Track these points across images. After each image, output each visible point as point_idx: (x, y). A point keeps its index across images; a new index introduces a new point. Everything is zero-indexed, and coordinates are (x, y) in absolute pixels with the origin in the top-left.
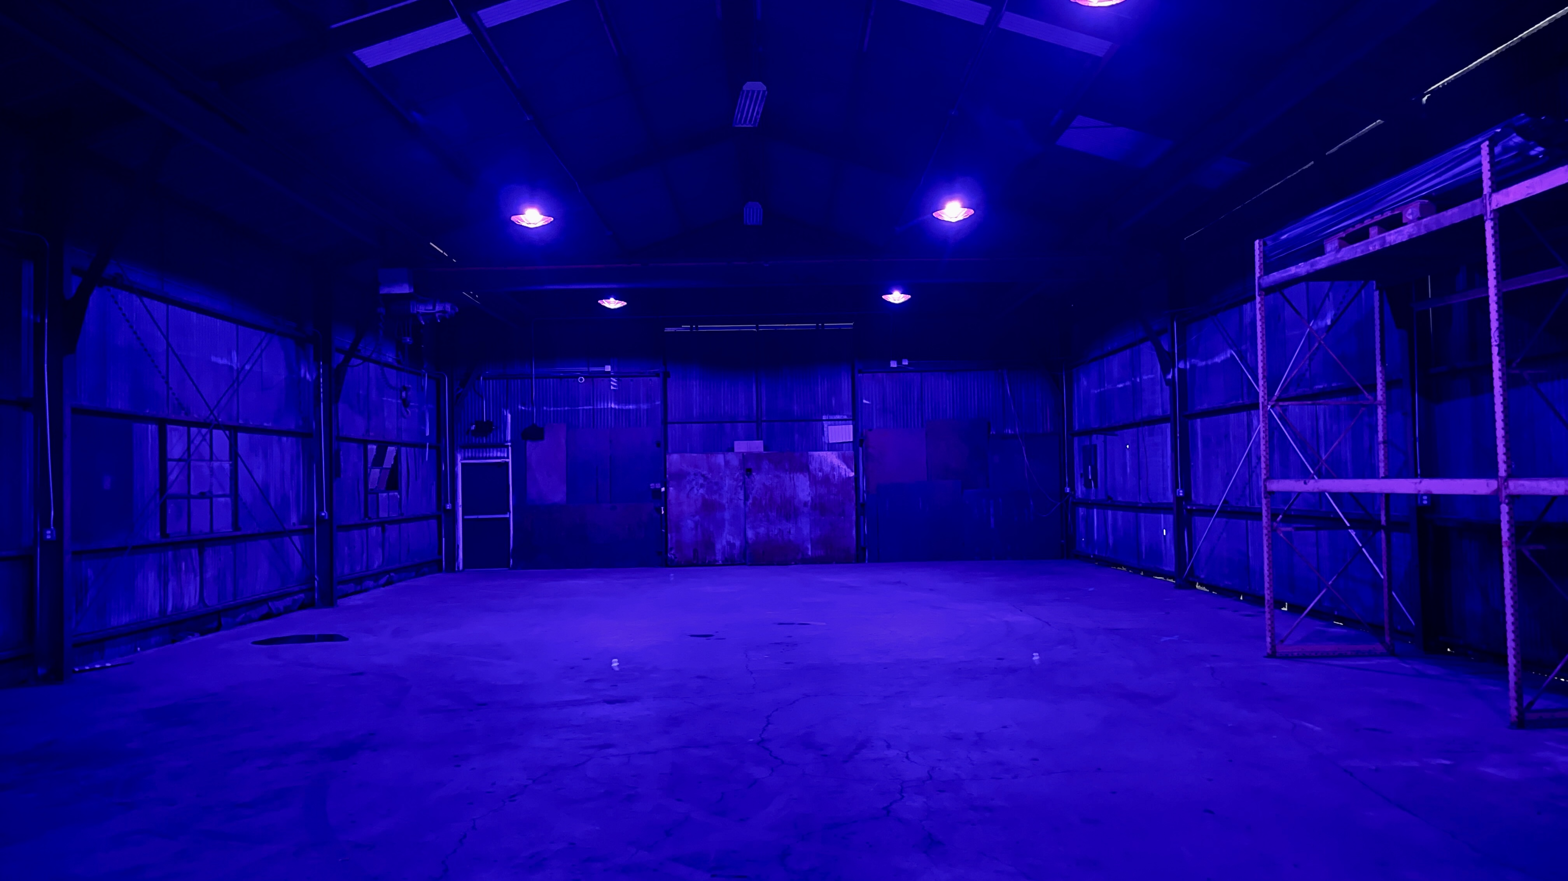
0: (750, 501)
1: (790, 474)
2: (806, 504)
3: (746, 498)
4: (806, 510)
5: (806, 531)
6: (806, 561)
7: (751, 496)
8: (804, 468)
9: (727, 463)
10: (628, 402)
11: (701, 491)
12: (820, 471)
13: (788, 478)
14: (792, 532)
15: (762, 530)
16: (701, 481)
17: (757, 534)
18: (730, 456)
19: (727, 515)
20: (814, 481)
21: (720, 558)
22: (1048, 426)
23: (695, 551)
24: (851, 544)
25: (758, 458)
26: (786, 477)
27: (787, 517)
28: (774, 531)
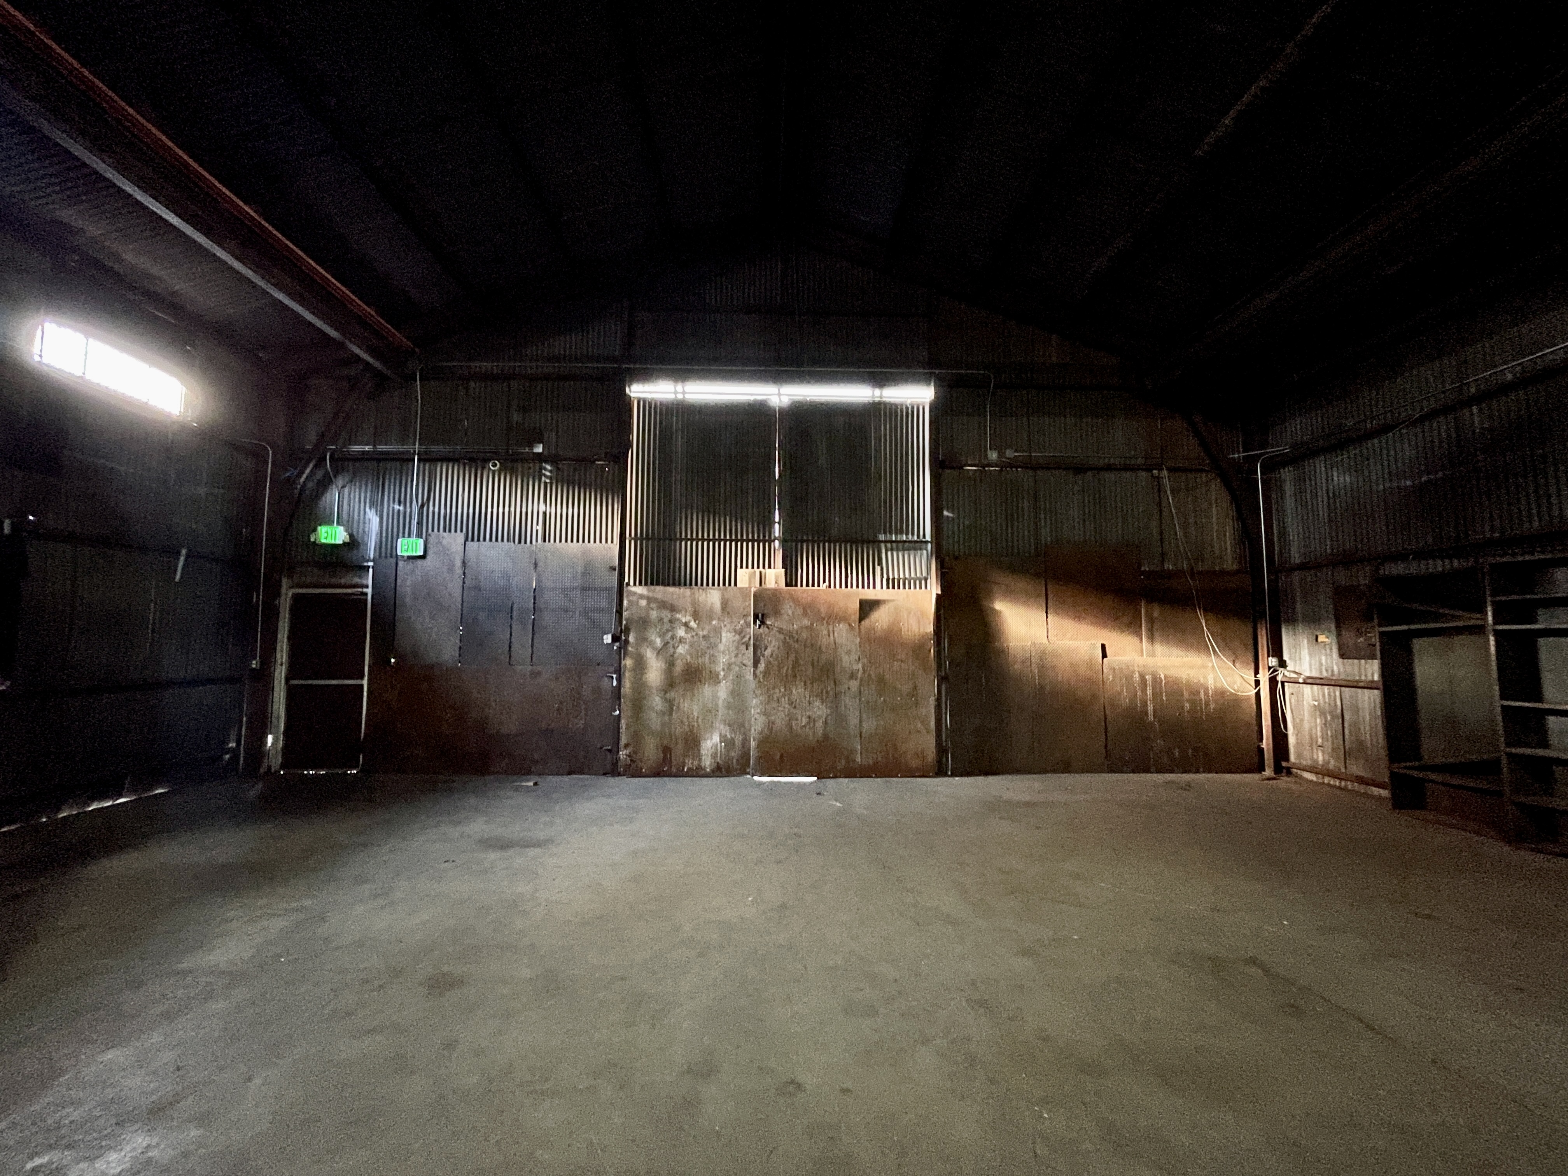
0: (762, 668)
1: (828, 624)
2: (852, 676)
3: (756, 663)
4: (853, 684)
5: (853, 720)
6: (854, 771)
7: (763, 658)
9: (727, 603)
10: (566, 503)
11: (681, 649)
13: (825, 632)
15: (779, 717)
16: (681, 633)
17: (771, 725)
18: (731, 593)
19: (722, 691)
20: (867, 638)
21: (707, 763)
22: (1230, 564)
23: (666, 750)
24: (928, 744)
25: (777, 596)
26: (823, 629)
27: (822, 696)
28: (799, 720)
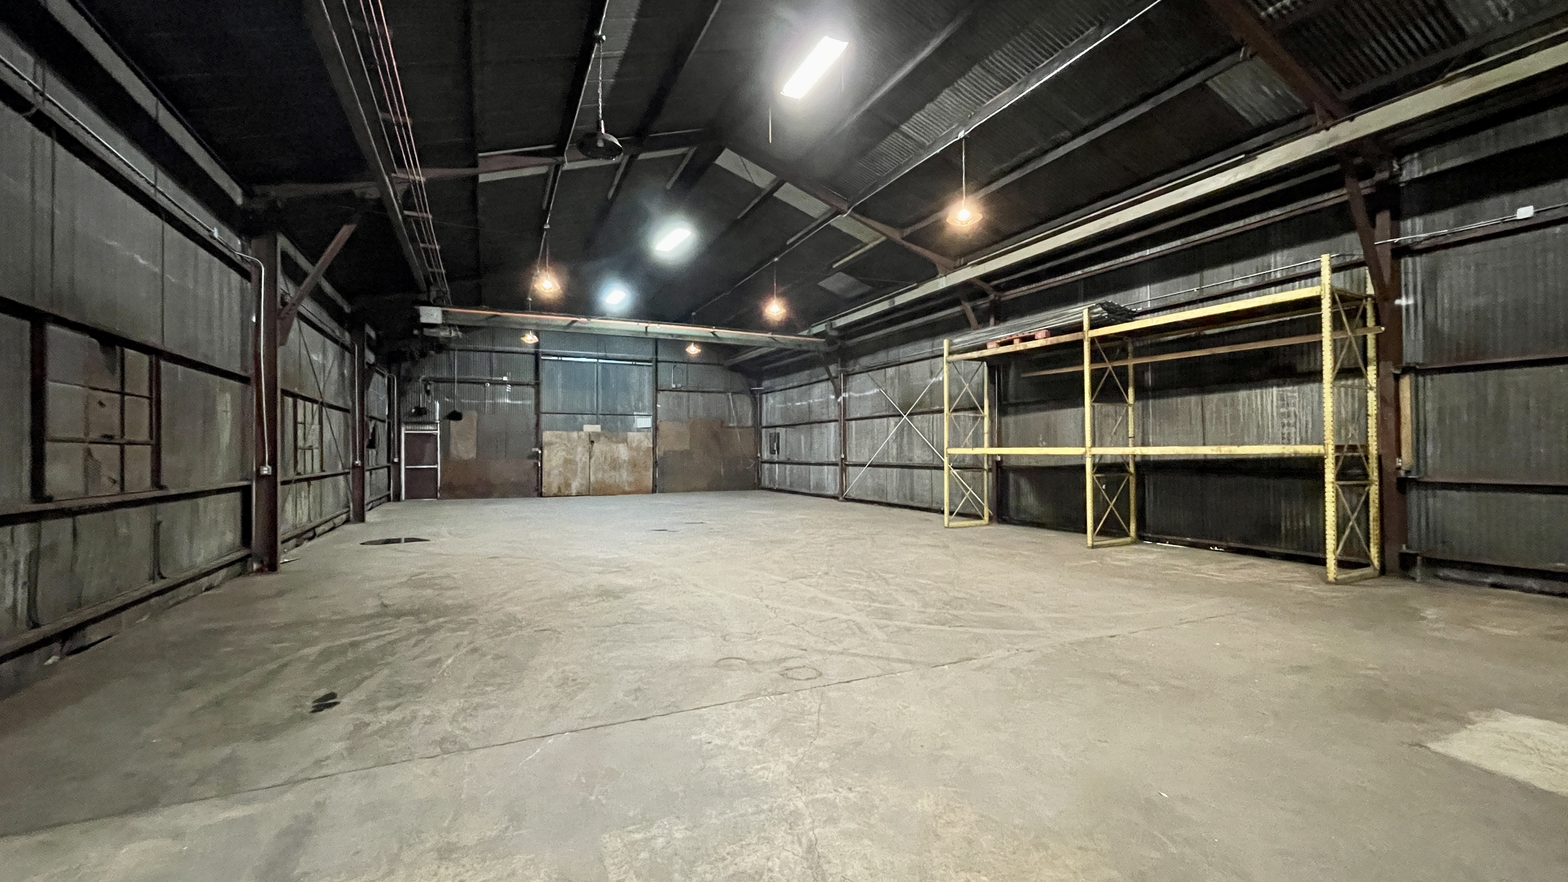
0: (593, 459)
1: (616, 444)
2: (625, 461)
3: (590, 458)
4: (625, 465)
5: (625, 476)
6: (626, 493)
7: (593, 457)
8: (625, 441)
9: (579, 437)
10: (517, 399)
11: (564, 453)
12: (633, 443)
14: (617, 476)
15: (600, 476)
16: (564, 447)
17: (596, 478)
18: (581, 433)
19: (579, 467)
20: (631, 448)
21: (574, 492)
22: (750, 423)
23: (559, 488)
24: (650, 483)
25: (598, 435)
26: (614, 446)
27: (614, 468)
28: (606, 476)
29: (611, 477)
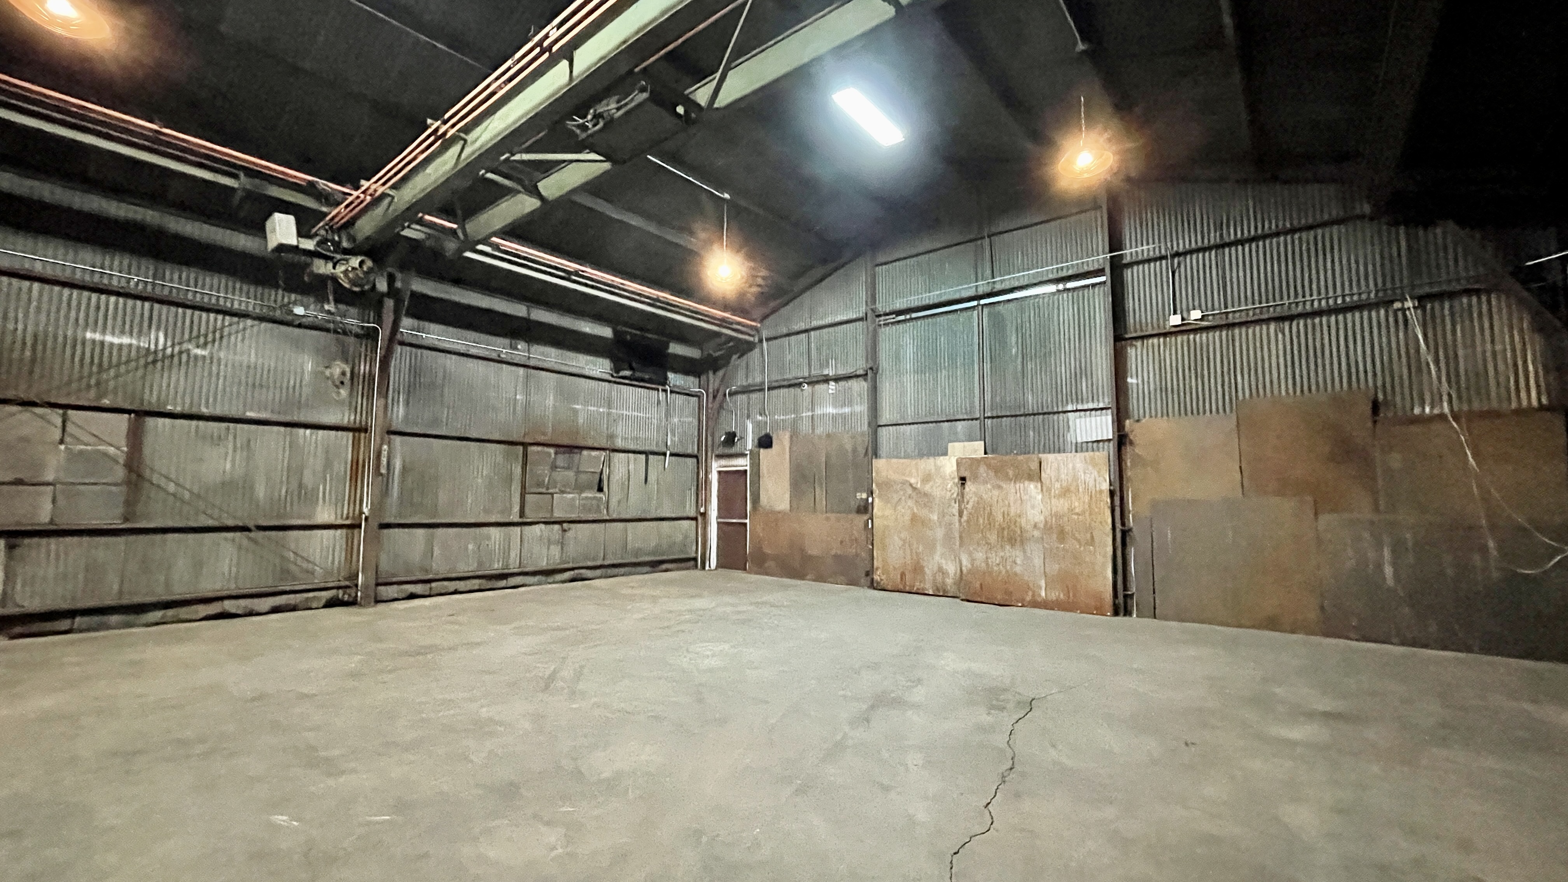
0: (965, 518)
1: (1015, 482)
2: (1035, 526)
4: (1036, 533)
5: (1038, 561)
6: (1036, 604)
7: (965, 512)
8: (1036, 475)
9: (939, 469)
10: (843, 405)
11: (910, 503)
12: (1057, 480)
13: (1013, 491)
14: (1019, 561)
16: (909, 491)
17: (974, 559)
18: (943, 461)
19: (940, 533)
20: (1052, 494)
21: (930, 587)
23: (903, 575)
24: (1105, 587)
25: (974, 463)
26: (1011, 488)
27: (1012, 541)
28: (994, 559)
29: (1004, 559)
